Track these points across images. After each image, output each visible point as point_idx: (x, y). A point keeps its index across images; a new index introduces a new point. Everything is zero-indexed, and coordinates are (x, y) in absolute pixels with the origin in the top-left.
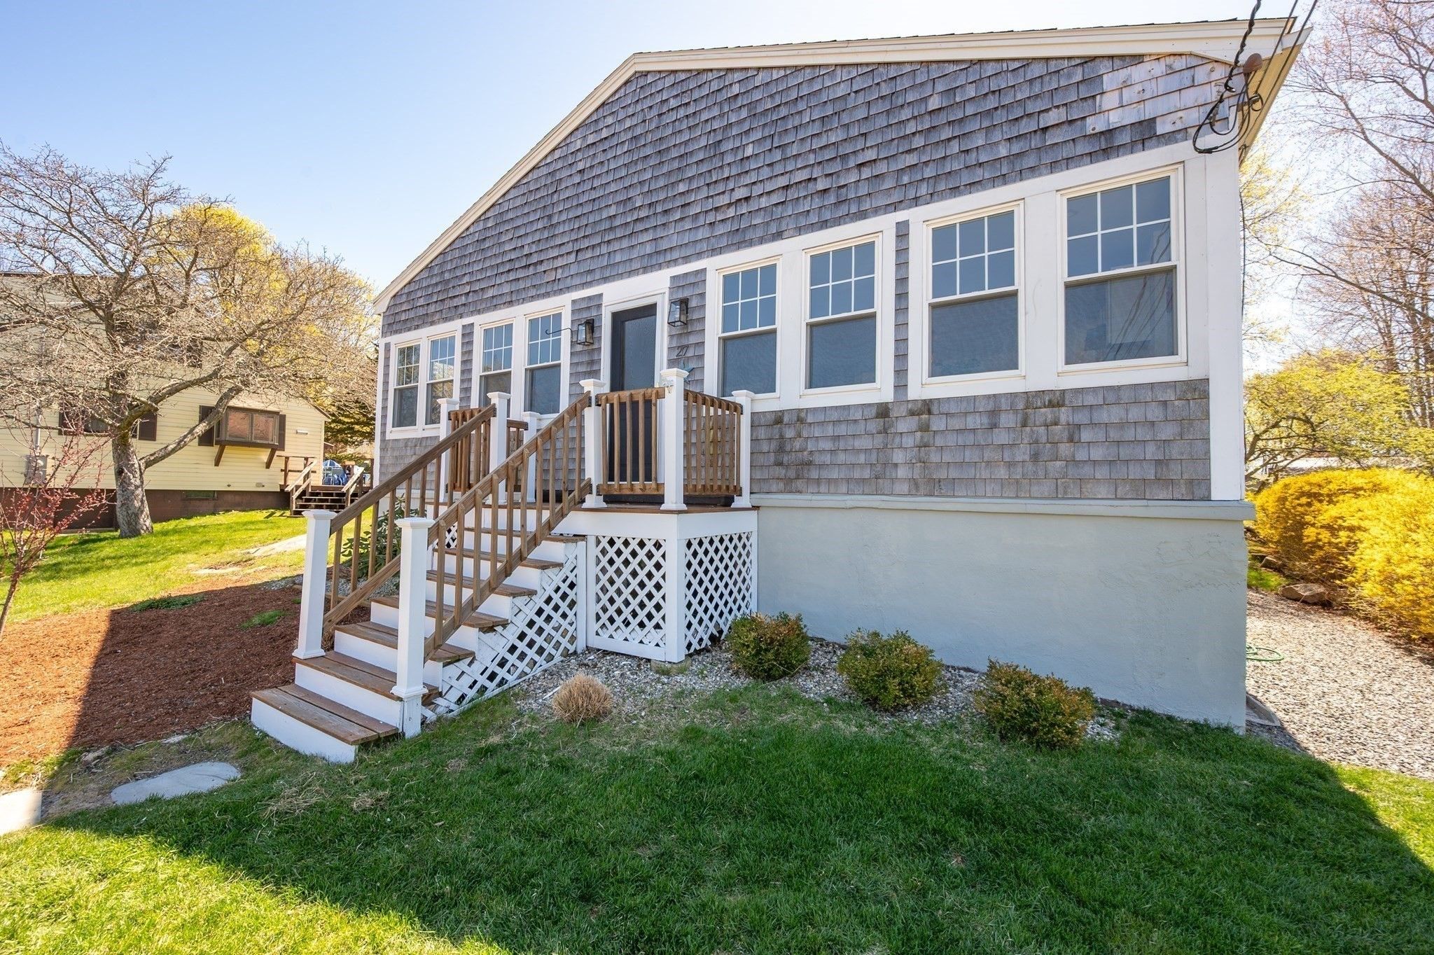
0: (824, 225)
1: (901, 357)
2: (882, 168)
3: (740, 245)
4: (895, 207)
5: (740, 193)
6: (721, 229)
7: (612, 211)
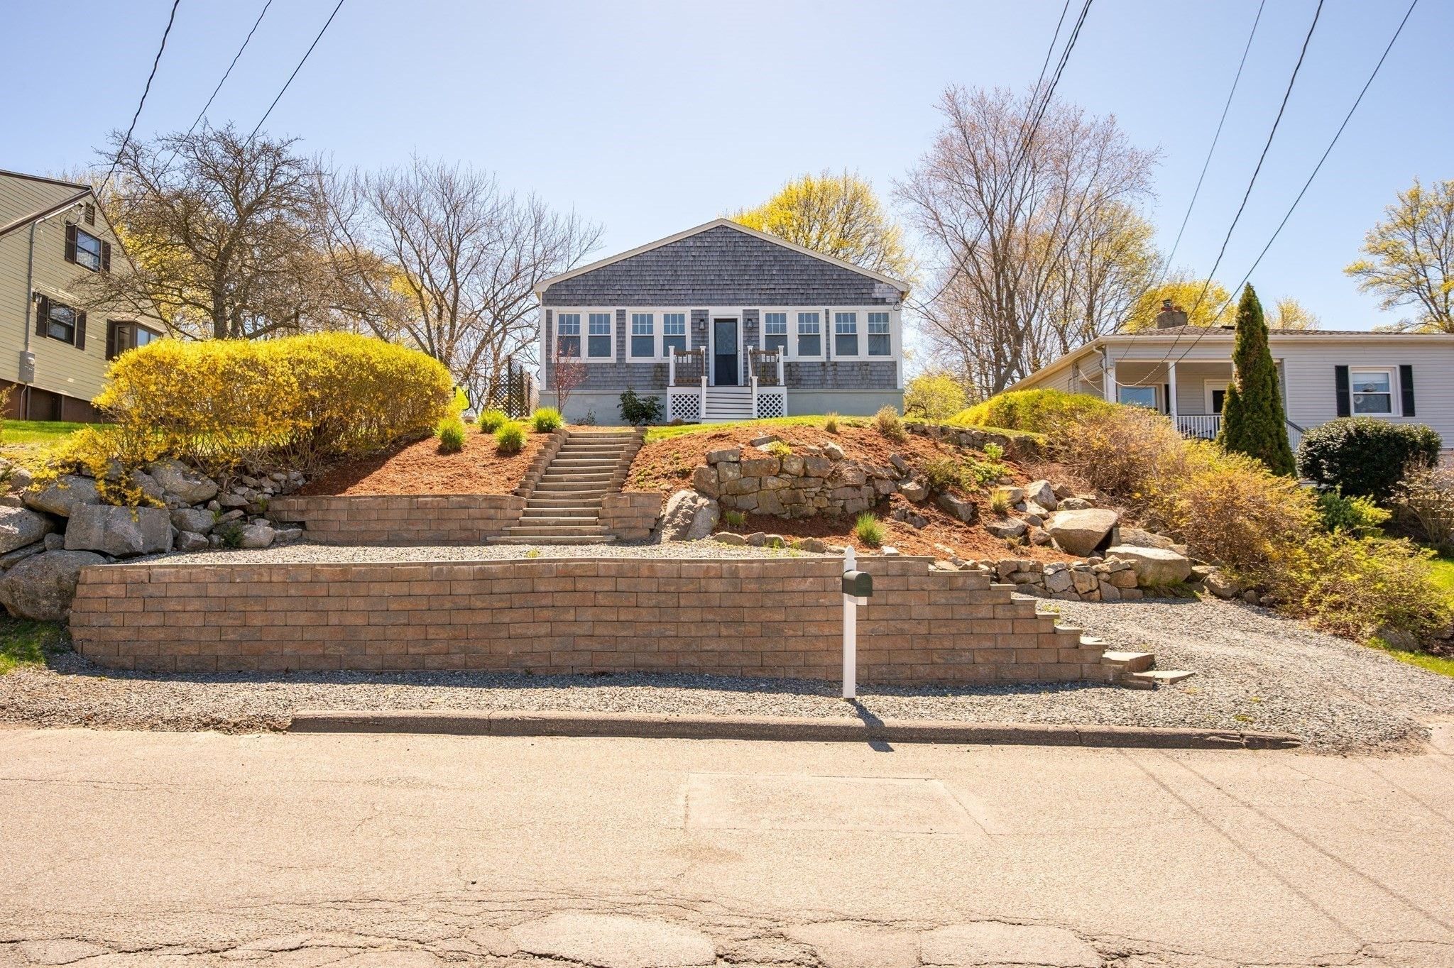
0: (802, 304)
1: (828, 349)
2: (820, 291)
3: (772, 304)
4: (825, 304)
5: (772, 286)
6: (763, 297)
7: (712, 278)
